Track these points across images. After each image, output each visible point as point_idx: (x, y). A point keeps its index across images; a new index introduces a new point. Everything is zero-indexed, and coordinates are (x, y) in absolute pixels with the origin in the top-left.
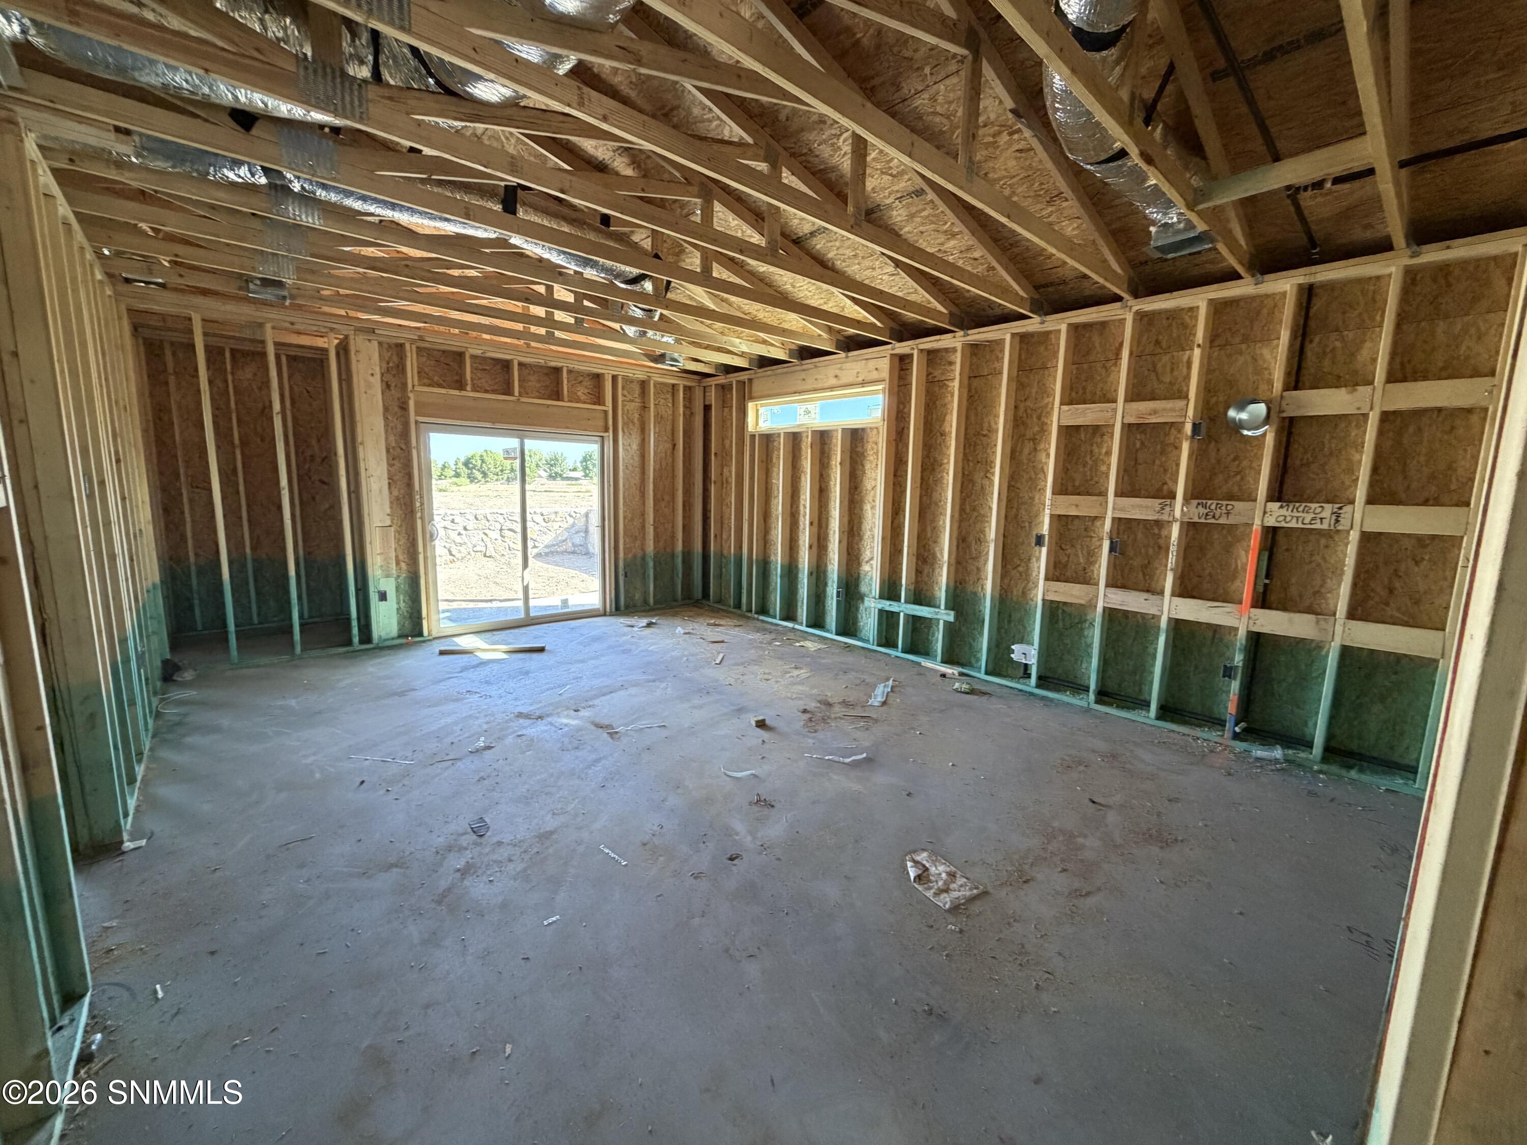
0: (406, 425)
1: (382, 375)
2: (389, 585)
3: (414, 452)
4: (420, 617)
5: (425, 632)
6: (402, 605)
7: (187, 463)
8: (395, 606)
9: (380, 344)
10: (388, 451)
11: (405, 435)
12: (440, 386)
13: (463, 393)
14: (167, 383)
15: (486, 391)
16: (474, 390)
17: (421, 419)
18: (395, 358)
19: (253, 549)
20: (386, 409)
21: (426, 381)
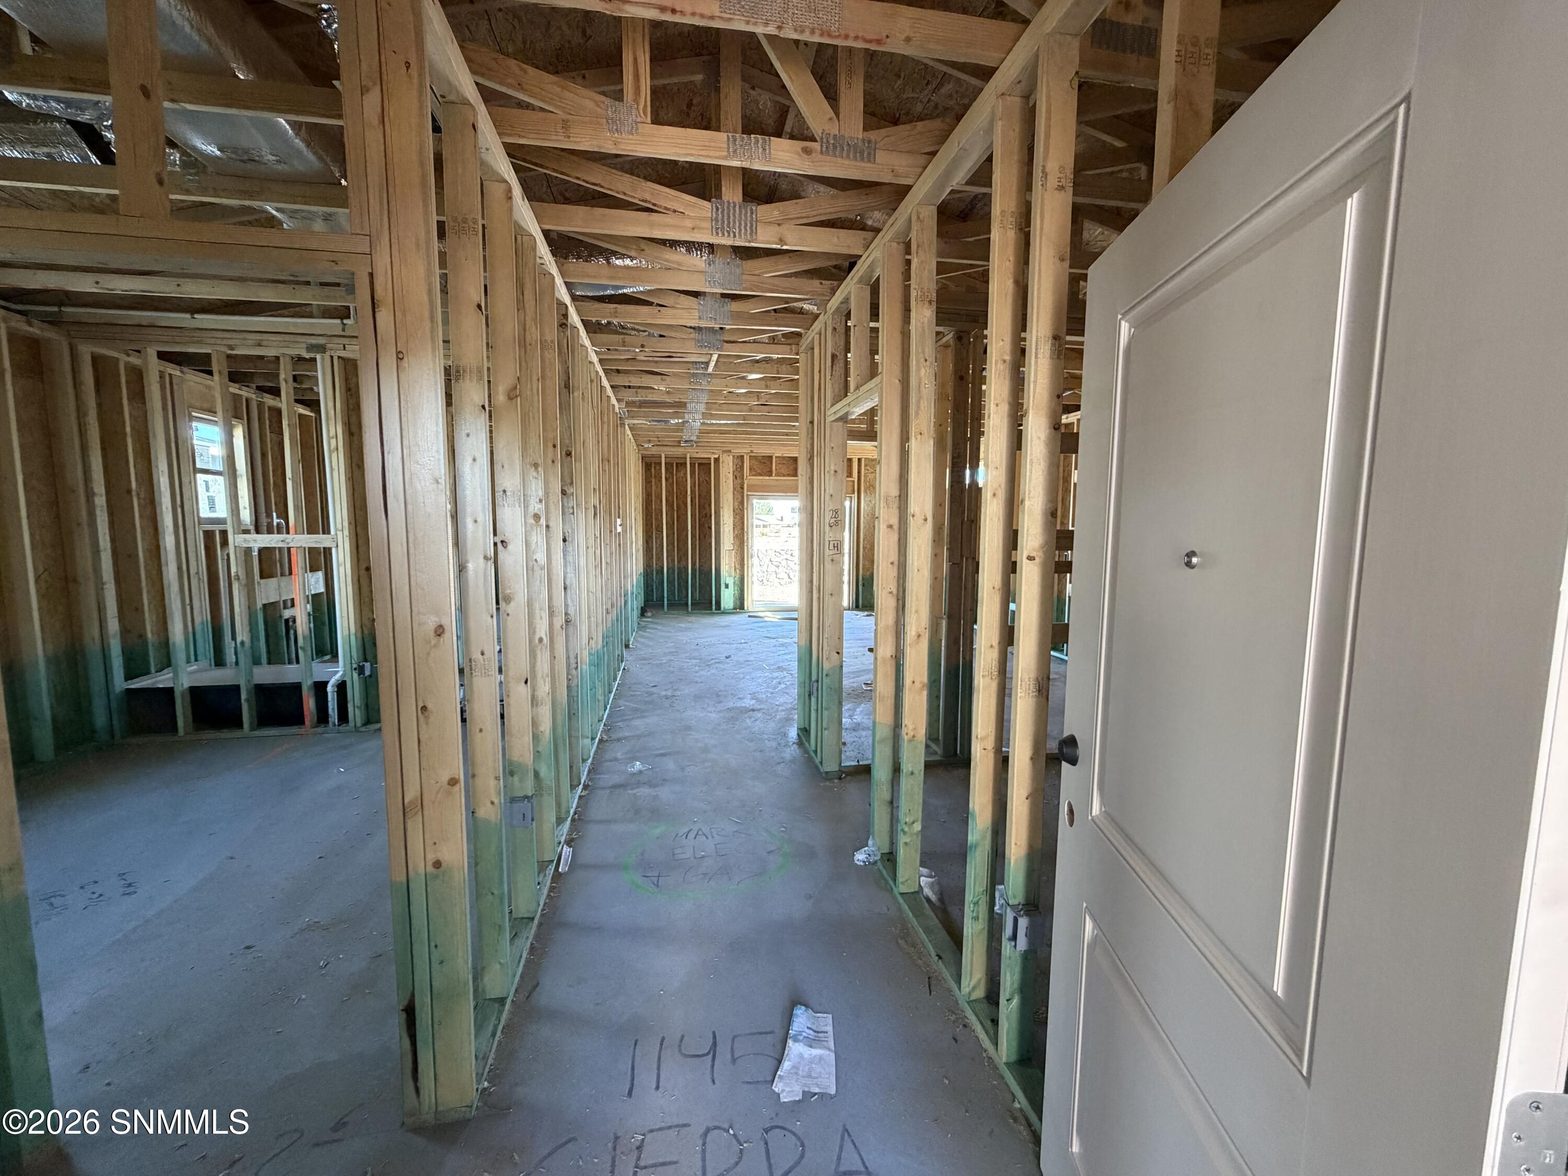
0: (743, 497)
1: (734, 472)
2: (730, 581)
3: (745, 511)
4: (743, 600)
5: (746, 608)
6: (736, 592)
7: (656, 519)
8: (733, 593)
9: (734, 456)
10: (734, 511)
11: (742, 503)
12: (760, 475)
13: (771, 478)
14: (651, 482)
15: (784, 476)
16: (777, 475)
17: (749, 493)
18: (740, 463)
19: (678, 562)
20: (734, 489)
21: (754, 473)
